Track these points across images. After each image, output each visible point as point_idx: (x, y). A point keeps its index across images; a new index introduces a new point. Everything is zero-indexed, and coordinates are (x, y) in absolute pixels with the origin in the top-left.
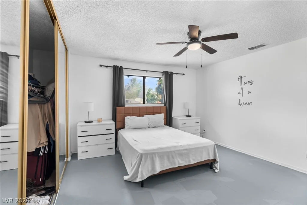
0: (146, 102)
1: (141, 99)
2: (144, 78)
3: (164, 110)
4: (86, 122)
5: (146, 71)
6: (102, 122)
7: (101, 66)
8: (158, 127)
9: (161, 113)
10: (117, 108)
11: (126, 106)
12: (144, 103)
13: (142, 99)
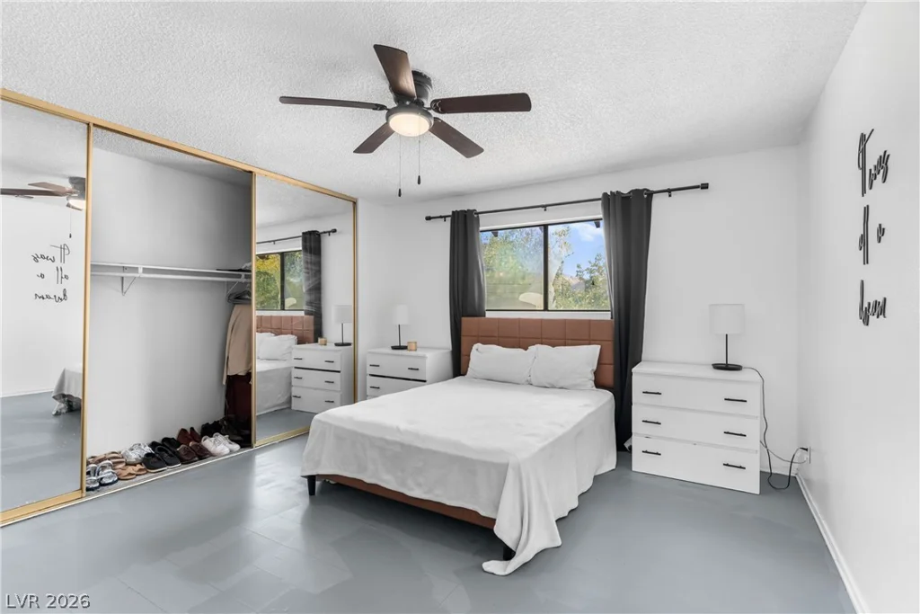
0: (552, 306)
1: (539, 295)
2: (545, 227)
3: (609, 334)
4: (394, 348)
5: (545, 207)
6: (416, 350)
7: (428, 218)
8: (562, 388)
9: (589, 342)
10: (464, 320)
11: (489, 315)
12: (546, 309)
13: (542, 296)
